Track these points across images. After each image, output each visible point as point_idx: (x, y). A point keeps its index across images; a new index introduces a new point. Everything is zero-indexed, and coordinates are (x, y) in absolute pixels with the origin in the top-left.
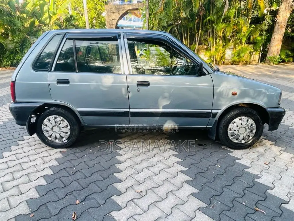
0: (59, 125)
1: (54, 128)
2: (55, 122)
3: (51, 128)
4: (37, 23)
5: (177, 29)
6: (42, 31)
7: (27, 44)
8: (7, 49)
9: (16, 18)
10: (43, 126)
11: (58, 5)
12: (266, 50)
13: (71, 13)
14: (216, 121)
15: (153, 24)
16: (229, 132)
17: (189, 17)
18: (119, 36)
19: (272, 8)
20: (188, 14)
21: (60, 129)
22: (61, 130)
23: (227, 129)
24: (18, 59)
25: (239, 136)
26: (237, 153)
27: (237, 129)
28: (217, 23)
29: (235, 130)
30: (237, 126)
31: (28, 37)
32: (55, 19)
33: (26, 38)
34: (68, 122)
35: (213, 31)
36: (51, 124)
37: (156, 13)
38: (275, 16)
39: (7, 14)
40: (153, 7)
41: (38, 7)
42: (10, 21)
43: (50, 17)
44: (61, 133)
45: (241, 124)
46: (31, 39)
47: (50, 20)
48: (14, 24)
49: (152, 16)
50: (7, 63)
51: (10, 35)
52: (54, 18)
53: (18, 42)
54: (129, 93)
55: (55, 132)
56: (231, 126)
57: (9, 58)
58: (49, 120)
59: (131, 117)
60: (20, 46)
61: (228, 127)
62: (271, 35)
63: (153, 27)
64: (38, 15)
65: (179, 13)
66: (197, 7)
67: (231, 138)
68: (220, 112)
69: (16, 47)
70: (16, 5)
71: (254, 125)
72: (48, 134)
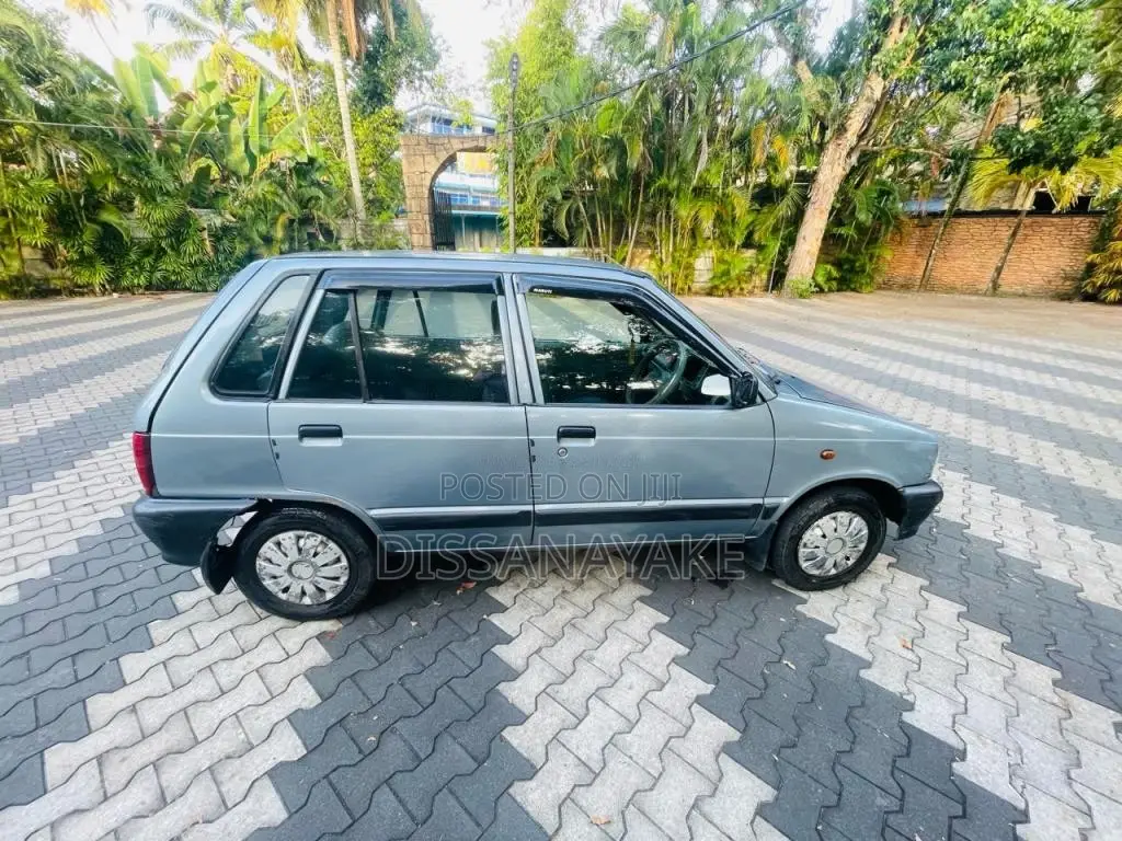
0: (313, 560)
1: (294, 568)
2: (300, 550)
3: (285, 567)
4: (215, 173)
5: (584, 204)
6: (231, 195)
7: (191, 231)
8: (132, 242)
9: (151, 156)
10: (260, 562)
11: (272, 123)
12: (786, 263)
13: (311, 149)
14: (772, 525)
15: (524, 190)
16: (802, 552)
17: (616, 178)
18: (500, 282)
19: (802, 168)
20: (613, 170)
21: (316, 569)
22: (319, 574)
23: (798, 545)
24: (168, 271)
25: (824, 560)
26: (818, 605)
27: (822, 543)
28: (678, 197)
29: (816, 547)
30: (824, 536)
31: (193, 210)
32: (266, 166)
33: (187, 214)
34: (341, 547)
35: (668, 217)
36: (286, 555)
37: (533, 164)
38: (806, 187)
39: (125, 144)
40: (523, 148)
41: (214, 130)
42: (137, 165)
43: (253, 159)
44: (320, 580)
45: (836, 530)
46: (201, 216)
47: (253, 168)
48: (148, 174)
49: (522, 172)
50: (136, 281)
51: (137, 203)
52: (263, 163)
53: (163, 222)
54: (534, 460)
55: (300, 578)
56: (807, 537)
57: (142, 269)
58: (279, 544)
59: (538, 526)
60: (170, 235)
61: (801, 538)
62: (797, 229)
63: (525, 196)
64: (216, 150)
65: (590, 167)
66: (637, 156)
67: (804, 565)
68: (786, 501)
69: (157, 237)
70: (150, 120)
71: (865, 532)
72: (277, 584)
